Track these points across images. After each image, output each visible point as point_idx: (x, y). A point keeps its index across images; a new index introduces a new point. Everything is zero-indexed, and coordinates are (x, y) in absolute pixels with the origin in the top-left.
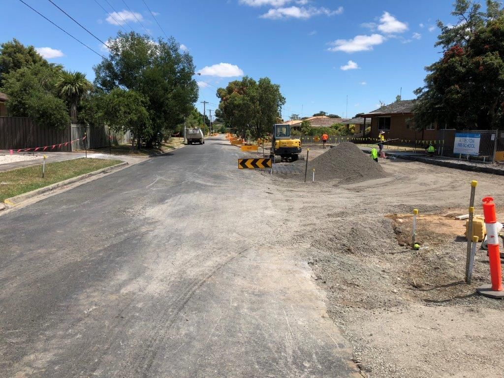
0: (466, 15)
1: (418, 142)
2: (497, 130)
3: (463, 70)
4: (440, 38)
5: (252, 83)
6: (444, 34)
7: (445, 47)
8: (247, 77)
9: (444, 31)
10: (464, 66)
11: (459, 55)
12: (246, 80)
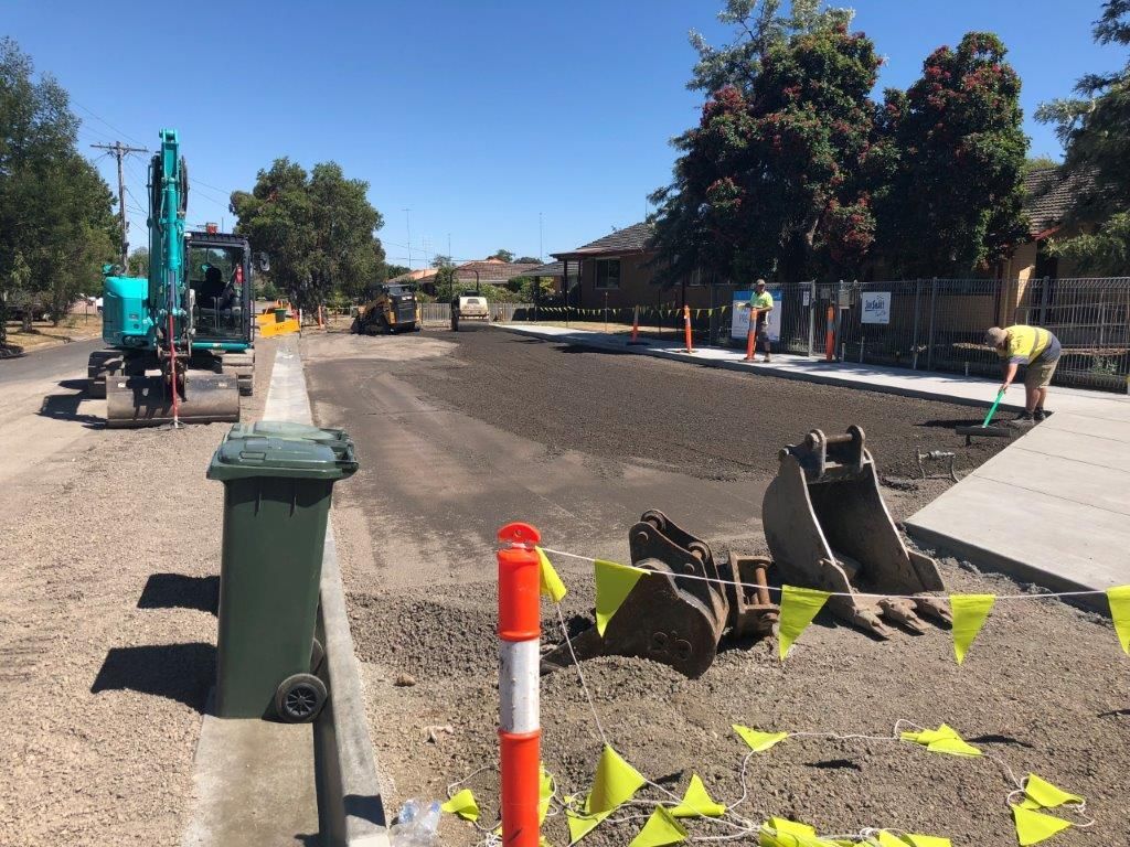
0: (750, 23)
1: (665, 313)
2: (813, 283)
3: (742, 144)
4: (698, 71)
5: (297, 176)
6: (707, 63)
7: (710, 93)
8: (285, 161)
9: (704, 55)
10: (742, 135)
11: (731, 110)
12: (283, 167)
